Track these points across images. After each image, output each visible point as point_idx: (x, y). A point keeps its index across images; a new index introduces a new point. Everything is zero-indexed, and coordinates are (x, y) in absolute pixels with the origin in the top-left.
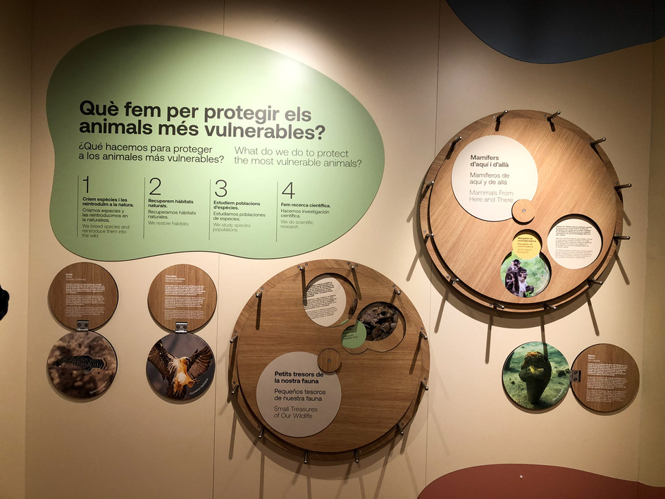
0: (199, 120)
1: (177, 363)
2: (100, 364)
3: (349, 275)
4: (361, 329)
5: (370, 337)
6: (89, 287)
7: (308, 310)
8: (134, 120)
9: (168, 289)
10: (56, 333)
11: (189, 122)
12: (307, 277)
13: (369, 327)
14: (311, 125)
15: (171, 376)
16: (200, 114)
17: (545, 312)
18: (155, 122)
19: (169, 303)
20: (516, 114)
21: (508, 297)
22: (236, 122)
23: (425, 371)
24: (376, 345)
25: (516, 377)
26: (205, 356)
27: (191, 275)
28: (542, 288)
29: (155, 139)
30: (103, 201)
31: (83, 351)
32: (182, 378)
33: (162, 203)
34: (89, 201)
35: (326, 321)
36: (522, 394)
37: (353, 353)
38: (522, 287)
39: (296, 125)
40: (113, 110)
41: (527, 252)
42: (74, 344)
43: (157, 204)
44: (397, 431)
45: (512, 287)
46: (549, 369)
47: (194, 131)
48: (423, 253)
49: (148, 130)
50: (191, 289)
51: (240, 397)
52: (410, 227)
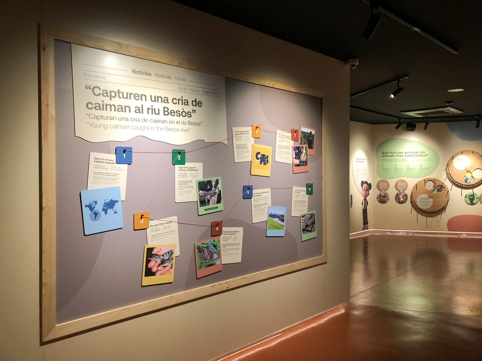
0: (404, 154)
1: (401, 197)
2: (387, 197)
3: (434, 181)
4: (436, 190)
5: (438, 191)
6: (384, 184)
7: (426, 187)
8: (391, 154)
9: (399, 184)
10: (379, 192)
11: (402, 154)
12: (425, 181)
13: (438, 190)
14: (425, 154)
15: (400, 199)
16: (404, 153)
17: (473, 187)
18: (395, 155)
19: (399, 186)
20: (466, 151)
21: (466, 184)
22: (411, 154)
23: (449, 197)
24: (439, 193)
25: (468, 199)
26: (406, 195)
27: (403, 181)
28: (472, 182)
29: (396, 158)
30: (386, 169)
31: (384, 195)
32: (402, 199)
33: (397, 169)
34: (384, 169)
35: (429, 189)
36: (469, 202)
37: (435, 194)
38: (468, 182)
39: (422, 154)
40: (388, 153)
41: (468, 175)
42: (382, 194)
43: (396, 169)
44: (444, 209)
45: (466, 182)
46: (474, 197)
47: (403, 156)
48: (448, 176)
49: (394, 156)
50: (403, 184)
51: (413, 203)
52: (445, 171)
